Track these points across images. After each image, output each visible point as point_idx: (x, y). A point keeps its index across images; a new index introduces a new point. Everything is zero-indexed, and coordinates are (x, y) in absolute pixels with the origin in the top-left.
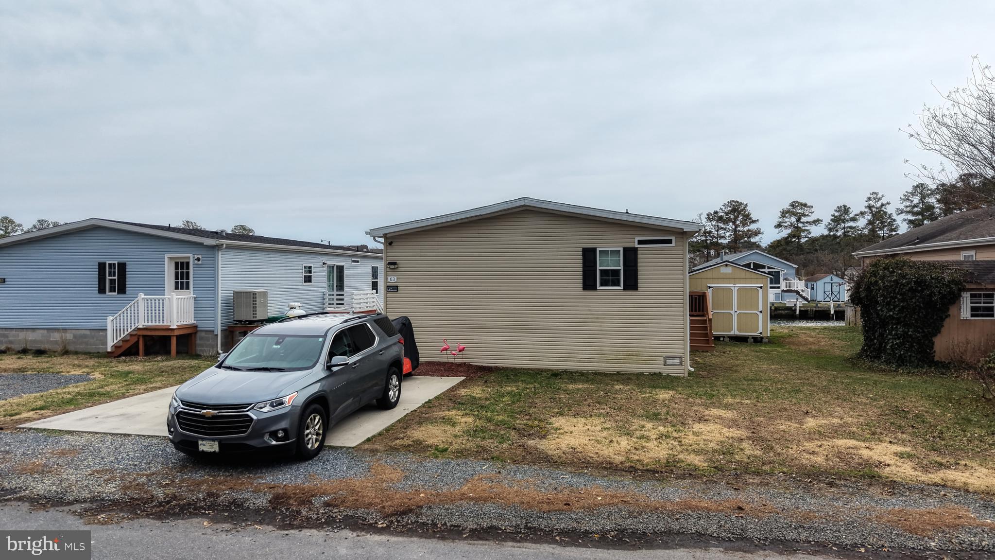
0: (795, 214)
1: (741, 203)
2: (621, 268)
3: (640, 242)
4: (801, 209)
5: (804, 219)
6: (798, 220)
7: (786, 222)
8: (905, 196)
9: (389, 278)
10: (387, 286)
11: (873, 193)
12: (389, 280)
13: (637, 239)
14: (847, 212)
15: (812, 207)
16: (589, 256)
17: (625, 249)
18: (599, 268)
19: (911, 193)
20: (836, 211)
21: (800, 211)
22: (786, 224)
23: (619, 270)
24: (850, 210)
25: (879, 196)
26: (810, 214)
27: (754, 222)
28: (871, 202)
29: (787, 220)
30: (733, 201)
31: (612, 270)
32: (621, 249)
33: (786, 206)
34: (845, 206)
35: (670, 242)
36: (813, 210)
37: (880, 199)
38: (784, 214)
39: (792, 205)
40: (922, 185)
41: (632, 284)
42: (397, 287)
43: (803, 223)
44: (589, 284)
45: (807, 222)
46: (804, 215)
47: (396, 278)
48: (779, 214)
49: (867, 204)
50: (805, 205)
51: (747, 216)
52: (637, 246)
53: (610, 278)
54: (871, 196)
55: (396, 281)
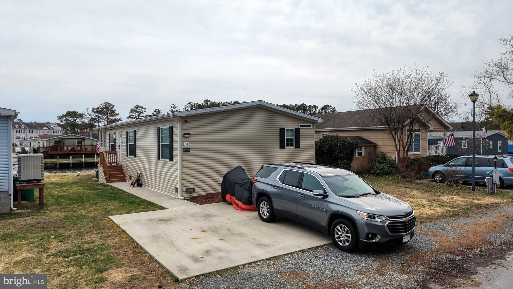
0: (138, 112)
1: (111, 104)
2: (294, 138)
3: (301, 126)
4: (140, 109)
6: (138, 115)
7: (133, 116)
8: (185, 107)
9: (184, 143)
10: (183, 149)
11: (173, 105)
12: (184, 145)
13: (300, 124)
14: (159, 113)
16: (282, 131)
18: (286, 138)
20: (154, 111)
23: (292, 139)
24: (161, 112)
25: (176, 106)
26: (144, 112)
27: (117, 114)
29: (134, 114)
30: (106, 103)
31: (290, 139)
32: (294, 129)
33: (133, 108)
34: (158, 110)
35: (309, 126)
36: (146, 110)
38: (132, 111)
39: (135, 107)
41: (297, 146)
42: (189, 149)
43: (141, 116)
44: (282, 146)
45: (143, 116)
46: (142, 113)
47: (188, 143)
48: (130, 111)
49: (171, 109)
50: (142, 108)
51: (113, 111)
52: (299, 128)
53: (290, 143)
55: (188, 145)
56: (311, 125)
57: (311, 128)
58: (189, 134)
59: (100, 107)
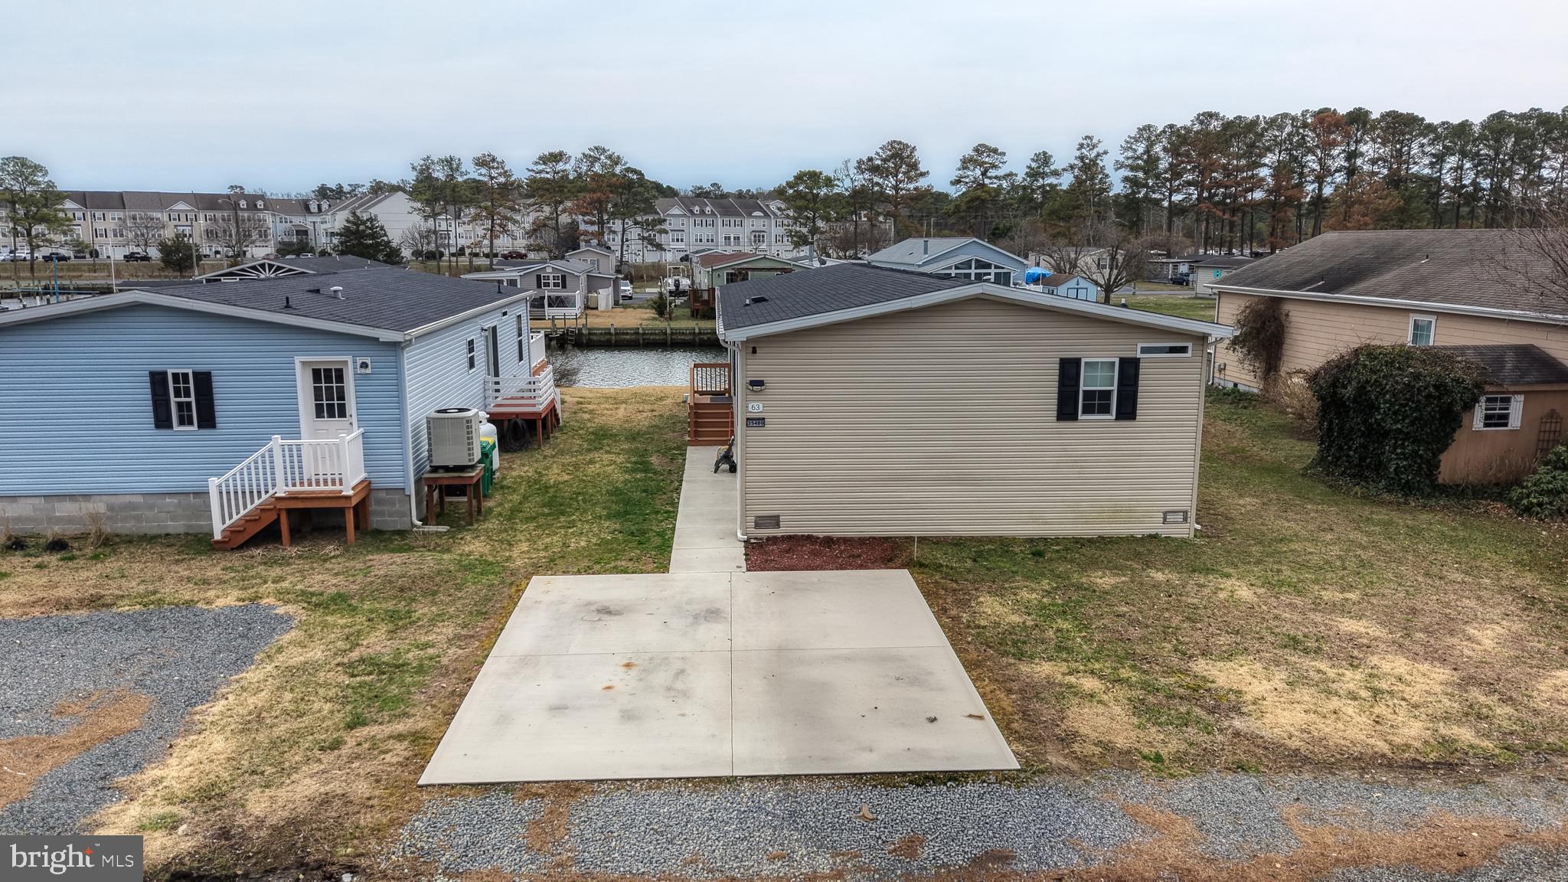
0: (982, 164)
1: (907, 145)
2: (1115, 388)
3: (1144, 350)
4: (988, 156)
5: (992, 173)
6: (984, 174)
7: (968, 177)
8: (1127, 142)
9: (750, 406)
10: (748, 419)
11: (1087, 137)
12: (750, 409)
13: (1140, 345)
14: (1047, 163)
15: (1004, 154)
16: (1069, 369)
17: (1122, 361)
18: (1082, 388)
19: (1134, 138)
20: (1033, 160)
21: (987, 160)
22: (967, 180)
23: (1110, 392)
24: (1052, 160)
25: (1095, 141)
26: (1001, 165)
27: (923, 174)
28: (1083, 150)
29: (970, 173)
30: (895, 141)
31: (1099, 391)
32: (1117, 361)
33: (969, 152)
34: (1045, 153)
35: (1184, 350)
36: (1005, 159)
37: (1094, 146)
38: (966, 163)
39: (976, 150)
40: (1149, 126)
41: (1127, 410)
42: (764, 419)
43: (990, 178)
44: (1066, 411)
45: (996, 177)
46: (994, 166)
47: (761, 405)
48: (959, 164)
49: (1078, 154)
50: (995, 151)
51: (914, 166)
52: (1139, 355)
53: (1097, 403)
54: (1085, 142)
55: (761, 410)
56: (1190, 345)
57: (1189, 354)
58: (760, 383)
59: (878, 154)
